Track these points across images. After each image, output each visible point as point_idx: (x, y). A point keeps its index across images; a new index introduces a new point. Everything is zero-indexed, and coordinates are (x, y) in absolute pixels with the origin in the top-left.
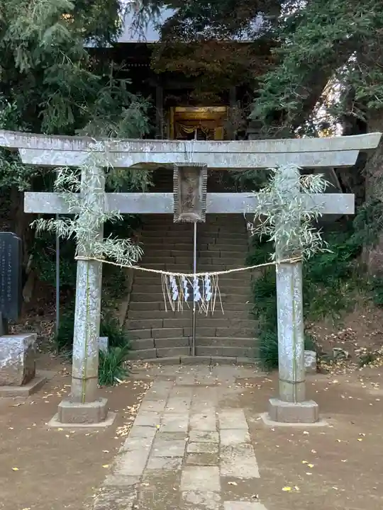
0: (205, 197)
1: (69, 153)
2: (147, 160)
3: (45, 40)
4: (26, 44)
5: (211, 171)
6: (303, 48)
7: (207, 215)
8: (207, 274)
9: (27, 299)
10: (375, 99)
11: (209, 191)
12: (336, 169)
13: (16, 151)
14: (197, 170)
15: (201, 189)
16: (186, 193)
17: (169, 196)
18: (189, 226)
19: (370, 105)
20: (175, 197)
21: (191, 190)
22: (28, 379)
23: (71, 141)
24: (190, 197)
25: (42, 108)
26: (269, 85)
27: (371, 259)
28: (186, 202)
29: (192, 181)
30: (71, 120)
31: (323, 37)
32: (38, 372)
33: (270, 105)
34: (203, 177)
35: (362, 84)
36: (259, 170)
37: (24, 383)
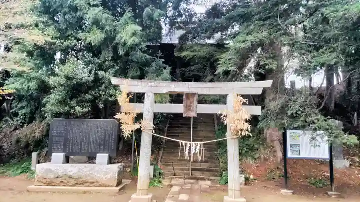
0: (197, 106)
1: (141, 87)
2: (173, 90)
3: (129, 43)
4: (123, 44)
5: (199, 95)
6: (239, 45)
7: (198, 114)
8: (199, 143)
9: (121, 148)
10: (269, 65)
11: (198, 103)
12: (252, 95)
13: (118, 86)
14: (194, 94)
15: (196, 103)
16: (189, 104)
17: (182, 105)
18: (189, 118)
19: (267, 67)
20: (184, 106)
21: (191, 103)
22: (119, 183)
23: (142, 82)
24: (190, 106)
25: (128, 69)
26: (224, 60)
27: (268, 135)
28: (188, 108)
29: (191, 99)
30: (139, 73)
31: (248, 41)
32: (124, 180)
33: (225, 68)
34: (196, 98)
35: (263, 58)
36: (220, 95)
37: (118, 185)
